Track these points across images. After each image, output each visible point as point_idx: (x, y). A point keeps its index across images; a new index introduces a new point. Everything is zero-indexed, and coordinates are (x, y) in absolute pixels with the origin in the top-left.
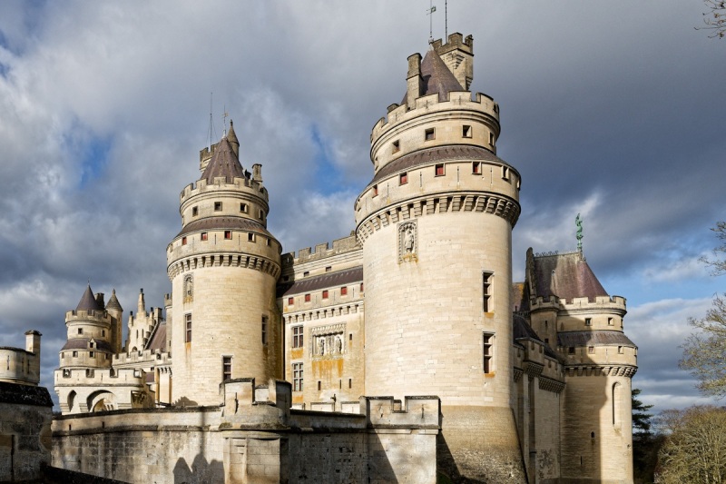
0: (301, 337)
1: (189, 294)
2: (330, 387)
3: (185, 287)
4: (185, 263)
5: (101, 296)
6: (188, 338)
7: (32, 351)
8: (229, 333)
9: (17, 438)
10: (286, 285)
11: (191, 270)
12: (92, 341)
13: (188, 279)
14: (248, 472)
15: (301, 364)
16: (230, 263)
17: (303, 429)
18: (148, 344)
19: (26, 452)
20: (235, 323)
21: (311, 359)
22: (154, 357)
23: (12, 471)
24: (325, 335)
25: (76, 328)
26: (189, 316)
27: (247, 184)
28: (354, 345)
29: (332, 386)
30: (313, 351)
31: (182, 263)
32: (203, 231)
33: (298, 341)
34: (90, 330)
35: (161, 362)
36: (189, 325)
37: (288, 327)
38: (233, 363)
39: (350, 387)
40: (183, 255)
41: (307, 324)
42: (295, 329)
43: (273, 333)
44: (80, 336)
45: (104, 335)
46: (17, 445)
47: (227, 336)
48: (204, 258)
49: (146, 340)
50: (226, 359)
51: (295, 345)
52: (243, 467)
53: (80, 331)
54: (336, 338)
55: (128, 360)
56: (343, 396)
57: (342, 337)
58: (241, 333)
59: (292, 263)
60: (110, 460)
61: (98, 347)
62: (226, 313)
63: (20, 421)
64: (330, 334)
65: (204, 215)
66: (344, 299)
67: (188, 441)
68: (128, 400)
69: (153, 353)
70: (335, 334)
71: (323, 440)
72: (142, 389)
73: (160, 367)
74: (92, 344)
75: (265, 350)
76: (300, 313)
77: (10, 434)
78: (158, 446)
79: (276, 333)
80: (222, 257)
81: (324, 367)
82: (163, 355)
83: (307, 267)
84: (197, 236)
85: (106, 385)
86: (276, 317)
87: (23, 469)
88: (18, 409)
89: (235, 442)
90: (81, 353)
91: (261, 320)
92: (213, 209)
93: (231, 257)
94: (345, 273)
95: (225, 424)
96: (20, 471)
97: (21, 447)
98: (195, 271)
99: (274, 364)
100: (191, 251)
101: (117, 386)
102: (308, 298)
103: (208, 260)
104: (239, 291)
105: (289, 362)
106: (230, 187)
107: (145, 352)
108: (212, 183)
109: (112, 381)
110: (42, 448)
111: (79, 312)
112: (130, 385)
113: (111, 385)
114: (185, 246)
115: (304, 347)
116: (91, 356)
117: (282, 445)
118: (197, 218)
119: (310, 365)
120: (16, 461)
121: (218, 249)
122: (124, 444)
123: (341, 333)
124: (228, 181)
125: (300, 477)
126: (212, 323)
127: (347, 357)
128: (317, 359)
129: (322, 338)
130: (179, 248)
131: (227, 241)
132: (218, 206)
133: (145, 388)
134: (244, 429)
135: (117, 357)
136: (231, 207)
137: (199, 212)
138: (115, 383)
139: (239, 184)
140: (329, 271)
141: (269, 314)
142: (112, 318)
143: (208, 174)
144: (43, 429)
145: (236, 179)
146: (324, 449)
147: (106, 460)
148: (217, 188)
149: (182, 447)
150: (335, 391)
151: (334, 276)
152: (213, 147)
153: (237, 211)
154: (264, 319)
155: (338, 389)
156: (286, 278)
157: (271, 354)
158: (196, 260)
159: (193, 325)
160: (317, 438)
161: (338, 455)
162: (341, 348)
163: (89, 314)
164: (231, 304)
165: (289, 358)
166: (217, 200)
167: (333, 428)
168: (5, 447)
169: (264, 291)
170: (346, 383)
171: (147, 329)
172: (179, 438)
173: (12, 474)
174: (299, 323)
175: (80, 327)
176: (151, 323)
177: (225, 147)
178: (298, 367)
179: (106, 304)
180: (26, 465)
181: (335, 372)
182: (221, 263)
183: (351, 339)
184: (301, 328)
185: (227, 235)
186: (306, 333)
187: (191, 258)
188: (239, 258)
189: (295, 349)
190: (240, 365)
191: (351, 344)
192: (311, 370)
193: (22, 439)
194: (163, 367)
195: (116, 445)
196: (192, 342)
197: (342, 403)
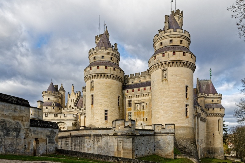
0: (131, 104)
1: (92, 88)
2: (140, 121)
3: (91, 85)
4: (91, 77)
5: (57, 86)
6: (92, 103)
7: (40, 108)
8: (107, 102)
9: (47, 140)
10: (126, 86)
11: (93, 79)
12: (54, 103)
13: (92, 82)
14: (123, 148)
15: (131, 113)
16: (107, 77)
17: (137, 135)
18: (76, 104)
19: (51, 144)
20: (109, 98)
21: (134, 111)
22: (79, 109)
23: (46, 151)
24: (139, 103)
25: (47, 98)
26: (92, 96)
27: (113, 50)
28: (148, 107)
29: (141, 120)
30: (135, 109)
31: (90, 76)
32: (98, 66)
33: (130, 105)
34: (52, 99)
35: (81, 111)
36: (93, 98)
37: (127, 100)
38: (108, 112)
39: (147, 120)
40: (90, 73)
41: (133, 99)
42: (129, 101)
43: (122, 102)
44: (49, 101)
45: (58, 101)
46: (48, 142)
47: (106, 103)
48: (98, 75)
49: (75, 103)
50: (106, 111)
51: (129, 106)
52: (121, 147)
53: (49, 99)
54: (142, 104)
55: (68, 110)
56: (144, 124)
57: (144, 104)
58: (111, 102)
59: (128, 79)
60: (73, 146)
61: (56, 105)
62: (106, 95)
63: (49, 133)
64: (140, 103)
65: (98, 60)
66: (145, 92)
67: (101, 140)
68: (71, 125)
69: (78, 108)
70: (142, 103)
71: (142, 138)
72: (76, 121)
73: (81, 113)
74: (53, 104)
75: (119, 108)
76: (131, 96)
77: (46, 138)
78: (91, 141)
79: (123, 102)
80: (104, 75)
81: (138, 114)
82: (82, 109)
83: (133, 80)
84: (96, 67)
85: (62, 120)
86: (122, 97)
87: (50, 150)
88: (48, 130)
89: (119, 139)
90: (49, 107)
91: (118, 98)
92: (101, 58)
93: (107, 75)
94: (145, 83)
95: (116, 133)
96: (49, 150)
97: (49, 143)
98: (95, 79)
99: (122, 113)
100: (93, 72)
101: (66, 120)
102: (133, 91)
103: (99, 76)
104: (110, 87)
105: (127, 112)
106: (107, 51)
107: (75, 108)
108: (101, 49)
109: (65, 118)
110: (56, 143)
111: (48, 92)
112: (72, 120)
113: (64, 120)
114: (91, 71)
115: (132, 107)
116: (53, 109)
117: (133, 140)
118: (95, 61)
119: (134, 113)
120: (47, 147)
121: (103, 72)
122: (78, 141)
123: (144, 103)
124: (106, 49)
125: (136, 149)
126: (101, 98)
127: (145, 111)
128: (136, 111)
129: (138, 104)
130: (88, 71)
131: (106, 70)
132: (103, 57)
133: (77, 121)
134: (122, 135)
135: (64, 109)
136: (107, 58)
137: (96, 58)
138: (66, 119)
139: (110, 50)
140: (140, 82)
141: (120, 95)
142: (61, 95)
143: (99, 45)
144: (56, 136)
145: (109, 48)
146: (143, 141)
147: (72, 147)
148: (102, 51)
149: (99, 141)
150: (142, 122)
151: (142, 84)
152: (100, 35)
153: (109, 59)
154: (119, 97)
155: (143, 121)
156: (126, 84)
157: (121, 109)
158: (95, 76)
159: (94, 99)
160: (140, 137)
161: (146, 142)
162: (143, 108)
163: (52, 93)
164: (108, 91)
165: (127, 111)
166: (103, 55)
167: (145, 134)
168: (44, 143)
169: (119, 88)
170: (145, 119)
171: (75, 99)
172: (98, 138)
173: (46, 152)
174: (130, 99)
175: (49, 97)
176: (77, 97)
177: (105, 36)
178: (130, 114)
179: (59, 89)
180: (51, 149)
181: (142, 115)
182: (104, 77)
183: (147, 105)
184: (131, 101)
185: (106, 68)
186: (132, 103)
187: (93, 75)
188: (110, 76)
189: (129, 108)
190: (111, 113)
191: (147, 106)
192: (134, 115)
193: (49, 140)
194: (82, 113)
195: (75, 141)
196: (94, 105)
197: (145, 126)
